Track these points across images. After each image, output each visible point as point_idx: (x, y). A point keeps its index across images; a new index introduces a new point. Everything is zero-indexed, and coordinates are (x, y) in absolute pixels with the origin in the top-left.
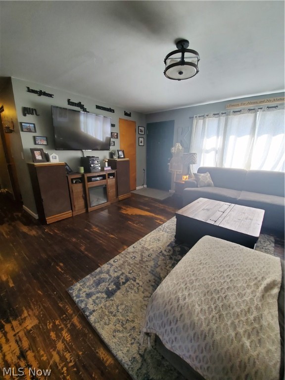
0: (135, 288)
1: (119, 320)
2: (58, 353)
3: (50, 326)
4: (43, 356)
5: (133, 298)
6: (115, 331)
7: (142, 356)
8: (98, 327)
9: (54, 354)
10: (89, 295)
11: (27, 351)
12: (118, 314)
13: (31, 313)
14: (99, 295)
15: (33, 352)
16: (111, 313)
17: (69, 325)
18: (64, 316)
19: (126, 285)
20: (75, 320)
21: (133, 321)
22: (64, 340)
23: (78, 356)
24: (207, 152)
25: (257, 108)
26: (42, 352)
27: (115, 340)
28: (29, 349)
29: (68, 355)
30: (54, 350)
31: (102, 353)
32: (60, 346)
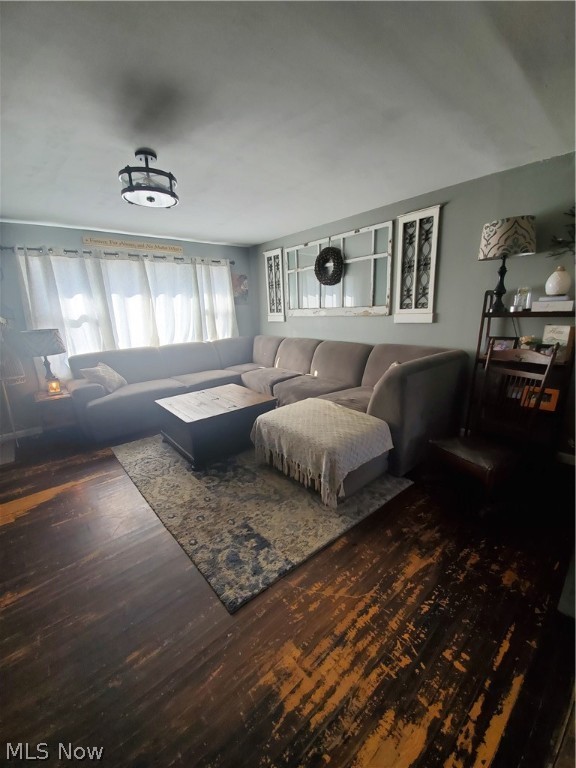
0: (264, 518)
1: (303, 533)
2: (336, 591)
3: (299, 616)
4: (340, 610)
5: (278, 520)
6: (316, 536)
7: (341, 515)
8: (308, 552)
9: (337, 596)
10: (257, 571)
11: (335, 636)
12: (296, 534)
13: (266, 667)
14: (260, 558)
15: (336, 625)
16: (293, 541)
17: (300, 589)
18: (284, 600)
19: (255, 527)
20: (293, 583)
21: (307, 521)
22: (322, 589)
23: (339, 569)
24: (77, 324)
25: (141, 254)
26: (337, 612)
27: (326, 535)
28: (333, 633)
29: (339, 579)
30: (333, 597)
31: (337, 547)
32: (328, 592)
